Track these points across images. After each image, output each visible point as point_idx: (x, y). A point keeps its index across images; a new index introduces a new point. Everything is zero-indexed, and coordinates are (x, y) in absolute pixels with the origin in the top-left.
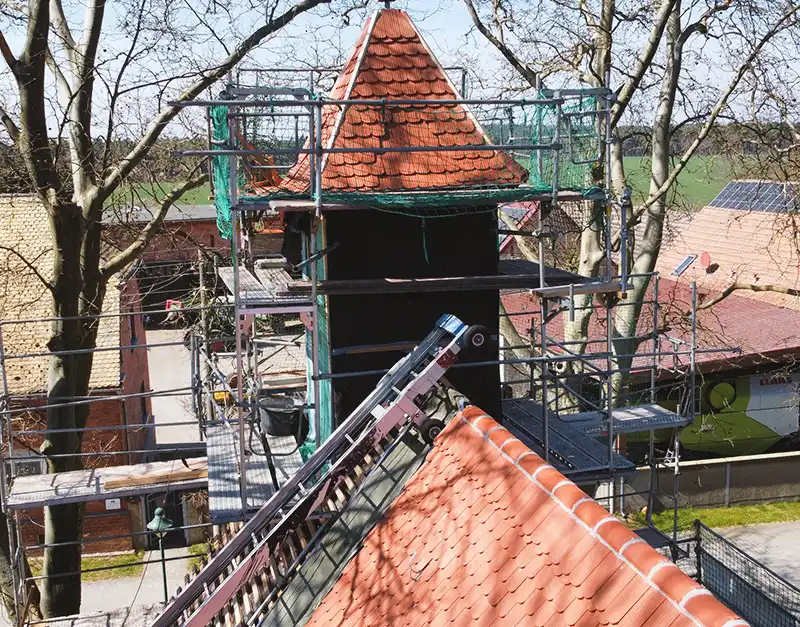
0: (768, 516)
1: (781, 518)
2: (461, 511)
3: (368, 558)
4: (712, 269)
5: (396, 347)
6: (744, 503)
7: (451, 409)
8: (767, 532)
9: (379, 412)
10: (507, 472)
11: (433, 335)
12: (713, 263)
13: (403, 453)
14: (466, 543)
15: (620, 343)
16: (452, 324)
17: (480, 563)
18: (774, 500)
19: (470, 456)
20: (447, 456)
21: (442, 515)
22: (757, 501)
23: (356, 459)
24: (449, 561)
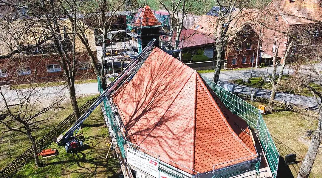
0: (207, 72)
1: (208, 72)
2: (155, 55)
3: (147, 60)
4: (202, 28)
5: (148, 42)
6: (203, 70)
7: (154, 47)
8: (205, 74)
9: (147, 48)
10: (159, 51)
11: (152, 41)
12: (202, 27)
13: (150, 51)
14: (156, 57)
15: (176, 41)
16: (154, 39)
17: (157, 58)
18: (208, 69)
19: (156, 50)
20: (154, 51)
21: (153, 56)
22: (205, 70)
23: (145, 52)
24: (154, 58)
